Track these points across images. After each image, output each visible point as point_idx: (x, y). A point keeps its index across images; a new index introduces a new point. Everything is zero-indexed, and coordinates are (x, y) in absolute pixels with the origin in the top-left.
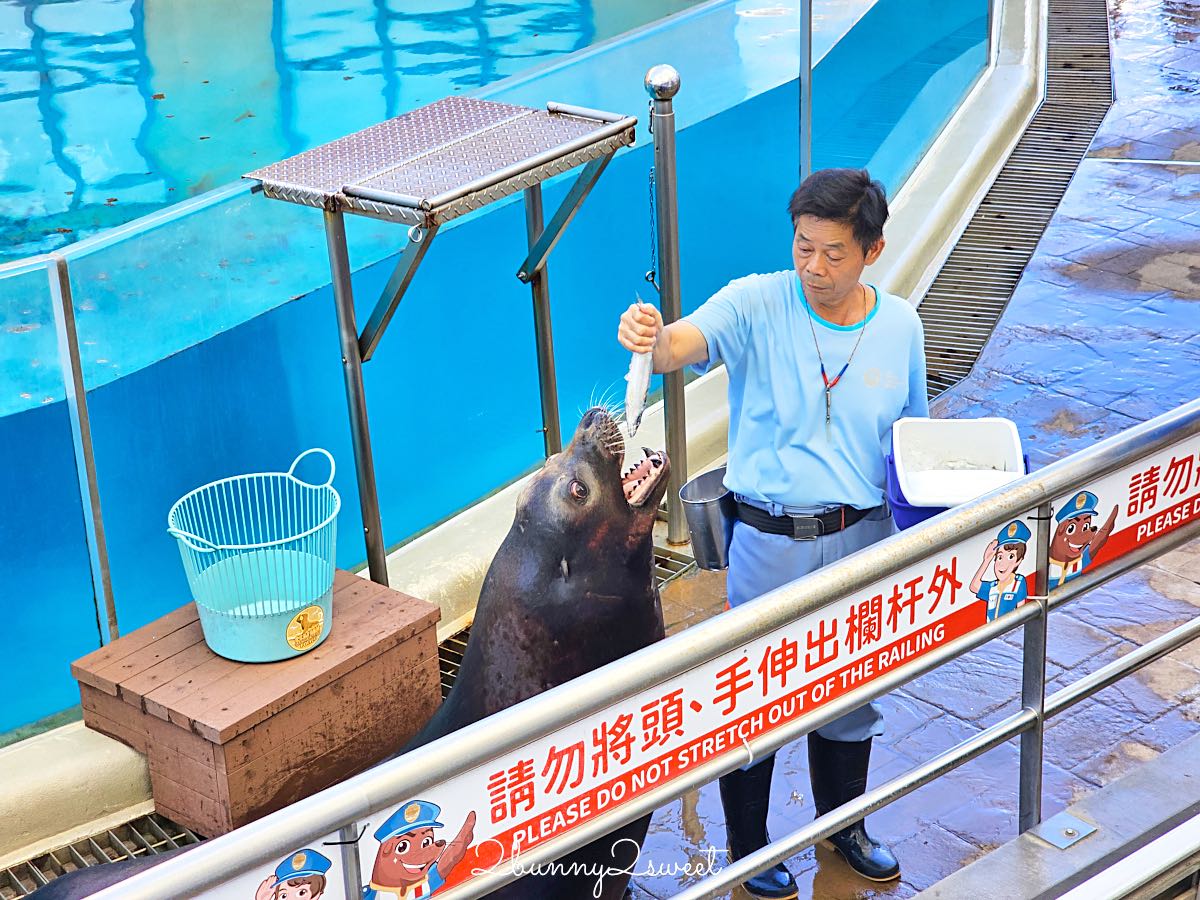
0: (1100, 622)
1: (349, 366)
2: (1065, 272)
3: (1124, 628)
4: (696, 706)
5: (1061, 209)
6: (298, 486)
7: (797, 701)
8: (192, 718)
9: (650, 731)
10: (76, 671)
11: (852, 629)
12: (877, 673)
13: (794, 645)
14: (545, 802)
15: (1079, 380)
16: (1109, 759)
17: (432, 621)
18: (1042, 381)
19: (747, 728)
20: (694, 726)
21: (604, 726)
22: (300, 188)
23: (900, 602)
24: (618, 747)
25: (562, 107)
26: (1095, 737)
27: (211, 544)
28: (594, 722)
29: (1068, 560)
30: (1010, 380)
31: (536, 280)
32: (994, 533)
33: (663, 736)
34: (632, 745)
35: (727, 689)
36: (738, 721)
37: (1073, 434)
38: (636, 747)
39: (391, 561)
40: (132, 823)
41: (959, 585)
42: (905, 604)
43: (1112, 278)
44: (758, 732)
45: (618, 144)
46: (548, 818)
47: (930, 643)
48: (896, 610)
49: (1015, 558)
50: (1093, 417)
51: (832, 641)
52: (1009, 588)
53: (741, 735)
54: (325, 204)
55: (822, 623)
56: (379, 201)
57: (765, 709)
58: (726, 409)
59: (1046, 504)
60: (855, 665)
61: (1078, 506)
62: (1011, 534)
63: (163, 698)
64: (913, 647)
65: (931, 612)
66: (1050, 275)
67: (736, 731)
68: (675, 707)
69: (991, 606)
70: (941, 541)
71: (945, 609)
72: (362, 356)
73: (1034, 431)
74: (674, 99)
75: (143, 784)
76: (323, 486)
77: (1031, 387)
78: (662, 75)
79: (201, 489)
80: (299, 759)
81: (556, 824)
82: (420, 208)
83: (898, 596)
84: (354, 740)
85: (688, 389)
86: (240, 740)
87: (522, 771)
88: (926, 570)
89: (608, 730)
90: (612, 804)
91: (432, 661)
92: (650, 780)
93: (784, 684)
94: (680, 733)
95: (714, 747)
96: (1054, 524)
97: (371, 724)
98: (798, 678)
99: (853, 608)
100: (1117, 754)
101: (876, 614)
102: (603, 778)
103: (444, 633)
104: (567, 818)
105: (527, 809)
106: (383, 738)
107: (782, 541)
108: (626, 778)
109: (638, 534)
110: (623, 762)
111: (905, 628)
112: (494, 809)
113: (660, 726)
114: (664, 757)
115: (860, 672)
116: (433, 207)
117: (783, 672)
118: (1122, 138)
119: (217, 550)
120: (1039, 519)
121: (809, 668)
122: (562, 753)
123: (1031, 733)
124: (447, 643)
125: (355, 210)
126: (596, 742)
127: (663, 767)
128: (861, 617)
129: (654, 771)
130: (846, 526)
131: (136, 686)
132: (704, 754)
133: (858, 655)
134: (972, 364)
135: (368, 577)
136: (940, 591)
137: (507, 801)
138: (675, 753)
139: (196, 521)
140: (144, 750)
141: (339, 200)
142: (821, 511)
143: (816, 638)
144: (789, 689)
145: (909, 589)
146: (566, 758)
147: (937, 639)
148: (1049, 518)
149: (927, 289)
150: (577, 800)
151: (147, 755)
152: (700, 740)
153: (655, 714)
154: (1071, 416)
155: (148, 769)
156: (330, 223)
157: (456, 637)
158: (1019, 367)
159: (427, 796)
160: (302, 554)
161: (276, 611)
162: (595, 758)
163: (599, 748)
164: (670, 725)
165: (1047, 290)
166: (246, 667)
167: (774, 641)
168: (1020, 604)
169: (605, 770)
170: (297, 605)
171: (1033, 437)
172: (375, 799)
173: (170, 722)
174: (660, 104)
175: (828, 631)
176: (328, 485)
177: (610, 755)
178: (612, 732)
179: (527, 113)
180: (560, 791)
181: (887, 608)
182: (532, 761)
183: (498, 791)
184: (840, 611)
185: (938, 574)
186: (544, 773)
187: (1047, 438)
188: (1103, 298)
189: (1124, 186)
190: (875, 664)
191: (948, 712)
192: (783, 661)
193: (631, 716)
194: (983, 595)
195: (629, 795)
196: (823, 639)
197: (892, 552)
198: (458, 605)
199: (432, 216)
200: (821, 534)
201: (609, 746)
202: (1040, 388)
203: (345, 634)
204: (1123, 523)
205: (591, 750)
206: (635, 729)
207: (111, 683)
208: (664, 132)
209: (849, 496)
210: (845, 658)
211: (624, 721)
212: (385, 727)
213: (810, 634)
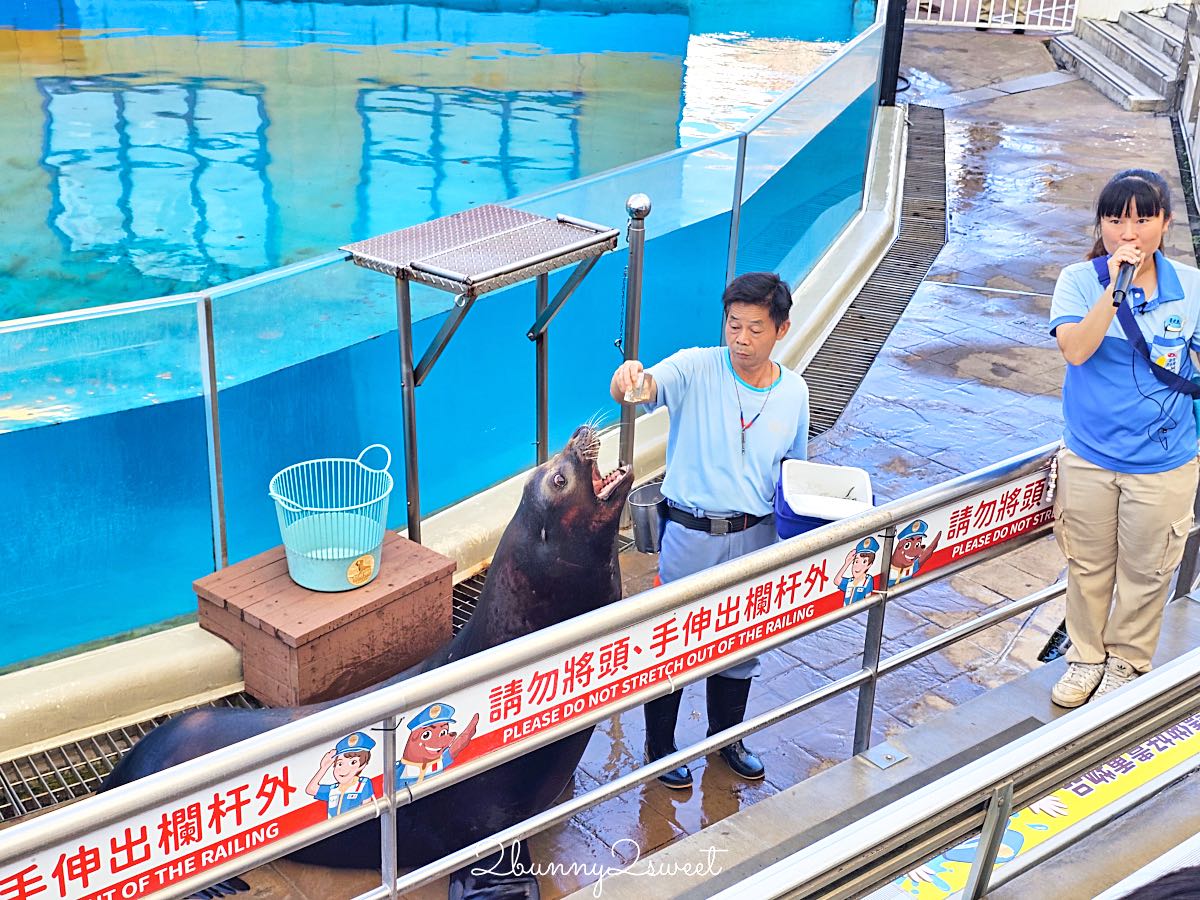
0: (915, 608)
1: (406, 389)
2: (905, 360)
3: (932, 614)
4: (638, 650)
5: (904, 315)
6: (363, 469)
7: (708, 652)
8: (277, 628)
9: (605, 665)
10: (196, 588)
11: (750, 604)
12: (765, 636)
13: (709, 612)
14: (528, 709)
15: (909, 437)
16: (916, 706)
17: (451, 570)
18: (884, 435)
19: (671, 668)
20: (635, 663)
21: (573, 659)
22: (380, 260)
23: (785, 588)
24: (581, 675)
25: (567, 218)
26: (907, 689)
27: (298, 505)
28: (567, 656)
29: (903, 567)
30: (860, 433)
31: (540, 339)
32: (854, 545)
33: (613, 669)
34: (592, 674)
35: (660, 639)
36: (666, 663)
37: (903, 475)
38: (594, 675)
39: (424, 525)
40: (228, 697)
41: (827, 579)
42: (788, 590)
43: (938, 367)
44: (679, 671)
45: (605, 248)
46: (529, 721)
47: (803, 618)
48: (781, 593)
49: (867, 563)
50: (918, 464)
51: (735, 612)
52: (861, 583)
53: (667, 672)
54: (397, 273)
55: (729, 598)
56: (436, 275)
57: (685, 656)
58: (666, 437)
59: (891, 527)
60: (750, 629)
61: (914, 530)
62: (865, 546)
63: (257, 612)
64: (791, 620)
65: (805, 596)
66: (894, 361)
67: (664, 670)
68: (623, 649)
69: (847, 595)
70: (817, 547)
71: (816, 595)
72: (415, 383)
73: (876, 470)
74: (645, 219)
75: (238, 670)
76: (381, 471)
77: (877, 439)
78: (639, 201)
79: (294, 466)
80: (350, 662)
81: (534, 726)
82: (465, 282)
83: (783, 583)
84: (389, 651)
85: (637, 421)
86: (309, 645)
87: (514, 687)
88: (804, 567)
89: (576, 662)
90: (574, 715)
91: (449, 598)
92: (602, 700)
93: (699, 638)
94: (625, 668)
95: (648, 679)
96: (896, 541)
97: (402, 640)
98: (710, 635)
99: (751, 590)
100: (922, 703)
101: (767, 595)
102: (569, 696)
103: (457, 578)
104: (542, 722)
105: (515, 714)
106: (409, 651)
107: (702, 535)
108: (586, 697)
109: (600, 521)
110: (584, 685)
111: (787, 606)
112: (493, 713)
113: (612, 662)
114: (613, 684)
115: (753, 635)
116: (474, 282)
117: (700, 630)
118: (951, 268)
119: (302, 511)
120: (886, 537)
121: (718, 629)
122: (543, 676)
123: (867, 685)
124: (458, 586)
125: (418, 279)
126: (567, 671)
127: (611, 691)
128: (757, 596)
129: (605, 693)
130: (747, 527)
131: (239, 602)
132: (641, 684)
133: (752, 622)
134: (835, 420)
135: (407, 536)
136: (813, 582)
137: (502, 707)
138: (620, 682)
139: (290, 488)
140: (240, 646)
141: (408, 271)
142: (730, 516)
143: (724, 608)
144: (703, 642)
145: (792, 579)
146: (545, 680)
147: (808, 615)
148: (893, 537)
149: (807, 364)
150: (550, 710)
151: (242, 651)
152: (639, 674)
153: (609, 653)
154: (903, 462)
155: (242, 662)
156: (399, 287)
157: (464, 582)
158: (869, 425)
159: (446, 701)
160: (363, 517)
161: (341, 556)
162: (565, 681)
163: (569, 675)
164: (619, 662)
165: (893, 372)
166: (317, 594)
167: (695, 608)
168: (867, 595)
169: (571, 690)
170: (357, 554)
171: (875, 474)
172: (411, 700)
173: (261, 629)
174: (636, 222)
175: (733, 604)
176: (385, 471)
177: (576, 680)
178: (579, 664)
179: (543, 220)
180: (539, 703)
181: (775, 592)
182: (521, 681)
183: (496, 700)
184: (742, 591)
185: (812, 570)
186: (529, 690)
187: (885, 476)
188: (931, 380)
189: (950, 302)
190: (764, 629)
191: (805, 663)
192: (700, 623)
193: (592, 653)
194: (843, 587)
195: (587, 709)
196: (729, 609)
197: (782, 553)
198: (468, 560)
199: (473, 289)
200: (729, 532)
201: (575, 674)
202: (882, 440)
203: (388, 576)
204: (943, 544)
205: (563, 675)
206: (595, 663)
207: (220, 599)
208: (637, 240)
209: (751, 508)
210: (743, 624)
211: (588, 656)
212: (411, 643)
213: (720, 605)
